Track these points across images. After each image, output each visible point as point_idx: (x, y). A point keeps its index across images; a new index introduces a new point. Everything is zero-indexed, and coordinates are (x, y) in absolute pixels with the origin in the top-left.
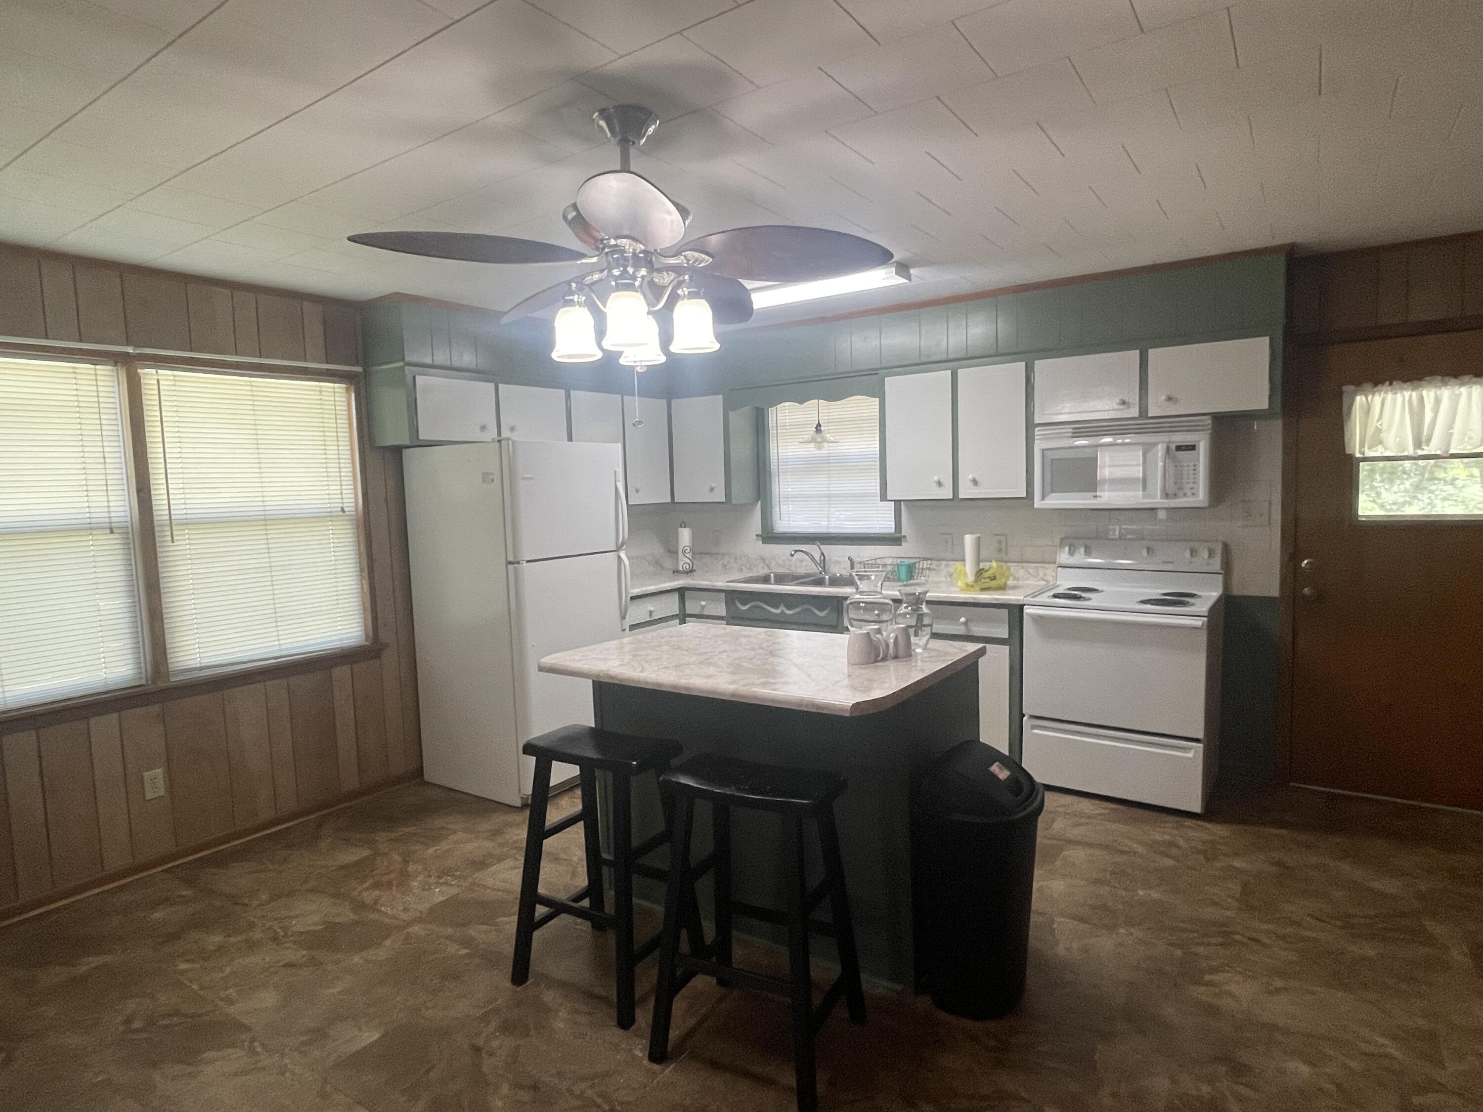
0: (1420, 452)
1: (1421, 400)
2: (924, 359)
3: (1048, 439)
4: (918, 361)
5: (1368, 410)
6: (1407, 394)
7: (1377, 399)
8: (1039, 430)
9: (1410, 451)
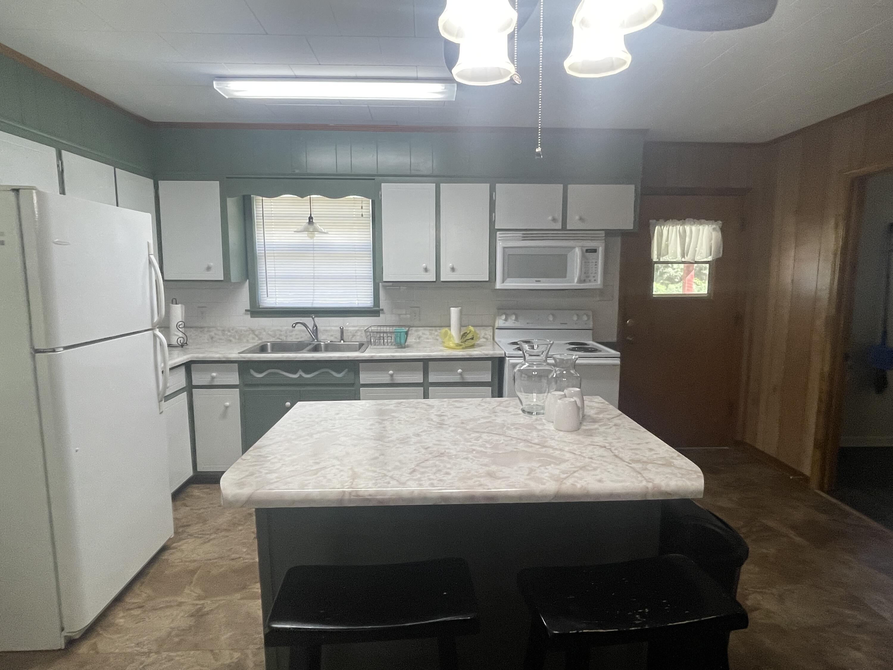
0: (683, 260)
1: (685, 231)
2: (413, 173)
3: (506, 240)
4: (408, 173)
5: (661, 235)
6: (678, 227)
7: (665, 229)
8: (500, 234)
9: (679, 258)
